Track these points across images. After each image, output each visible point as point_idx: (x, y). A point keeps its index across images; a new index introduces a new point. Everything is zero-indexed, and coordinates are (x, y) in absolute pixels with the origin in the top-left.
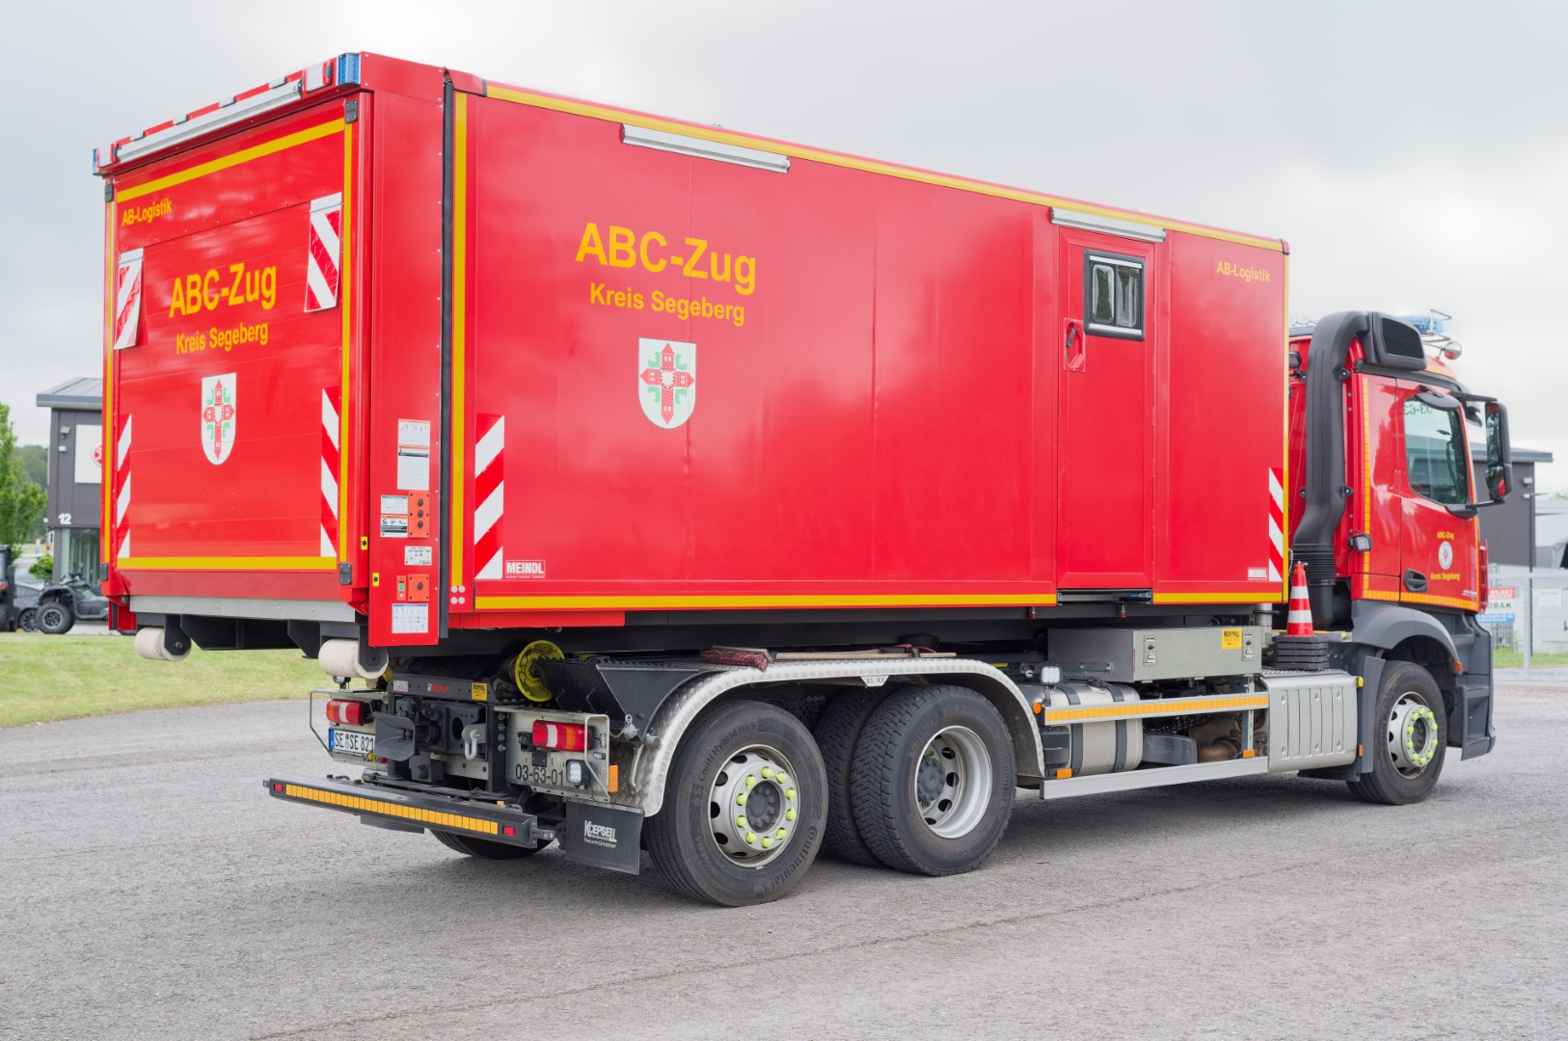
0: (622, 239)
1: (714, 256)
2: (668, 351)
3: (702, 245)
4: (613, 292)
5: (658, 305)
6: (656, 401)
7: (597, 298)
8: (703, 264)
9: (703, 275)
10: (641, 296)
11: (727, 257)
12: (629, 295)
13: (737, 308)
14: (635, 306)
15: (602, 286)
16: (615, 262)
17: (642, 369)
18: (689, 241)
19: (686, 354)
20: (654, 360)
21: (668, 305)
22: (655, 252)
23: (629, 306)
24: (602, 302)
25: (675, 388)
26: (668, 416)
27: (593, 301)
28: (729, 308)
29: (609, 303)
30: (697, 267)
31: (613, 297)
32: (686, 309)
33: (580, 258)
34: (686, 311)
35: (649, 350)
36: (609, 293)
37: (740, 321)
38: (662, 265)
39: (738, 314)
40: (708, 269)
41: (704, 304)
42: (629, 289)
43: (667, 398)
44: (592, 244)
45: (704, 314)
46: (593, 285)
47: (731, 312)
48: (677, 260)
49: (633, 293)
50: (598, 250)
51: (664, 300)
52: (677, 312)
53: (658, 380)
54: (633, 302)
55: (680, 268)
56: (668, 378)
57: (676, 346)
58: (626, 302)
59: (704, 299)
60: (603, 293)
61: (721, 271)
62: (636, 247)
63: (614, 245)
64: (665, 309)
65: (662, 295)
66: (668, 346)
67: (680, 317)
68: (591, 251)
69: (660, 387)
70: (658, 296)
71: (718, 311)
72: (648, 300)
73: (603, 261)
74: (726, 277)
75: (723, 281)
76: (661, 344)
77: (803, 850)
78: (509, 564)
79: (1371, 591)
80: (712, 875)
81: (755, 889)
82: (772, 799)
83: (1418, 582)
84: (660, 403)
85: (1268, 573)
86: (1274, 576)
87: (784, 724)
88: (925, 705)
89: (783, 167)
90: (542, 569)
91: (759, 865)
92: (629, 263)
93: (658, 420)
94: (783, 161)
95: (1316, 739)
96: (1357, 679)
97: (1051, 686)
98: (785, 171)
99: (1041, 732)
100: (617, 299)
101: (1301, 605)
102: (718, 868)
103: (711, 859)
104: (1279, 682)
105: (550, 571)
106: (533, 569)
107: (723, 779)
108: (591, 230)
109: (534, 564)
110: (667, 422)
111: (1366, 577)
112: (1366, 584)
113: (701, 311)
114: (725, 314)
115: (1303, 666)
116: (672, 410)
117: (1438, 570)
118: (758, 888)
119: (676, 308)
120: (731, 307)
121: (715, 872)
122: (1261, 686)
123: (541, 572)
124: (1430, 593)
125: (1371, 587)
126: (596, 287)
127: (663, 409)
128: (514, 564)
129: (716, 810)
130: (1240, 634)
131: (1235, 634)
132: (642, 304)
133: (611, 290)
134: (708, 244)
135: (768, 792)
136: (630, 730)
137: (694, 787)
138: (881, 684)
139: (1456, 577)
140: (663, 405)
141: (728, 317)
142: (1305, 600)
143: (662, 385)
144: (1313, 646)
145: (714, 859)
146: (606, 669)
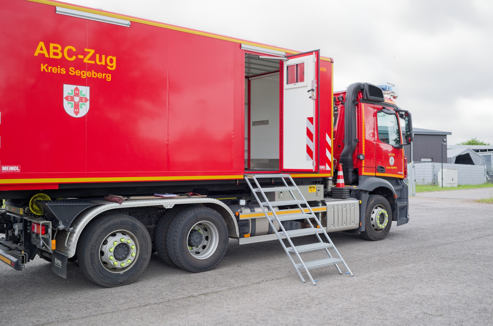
0: (55, 48)
1: (98, 56)
2: (77, 89)
3: (92, 52)
4: (51, 67)
5: (72, 73)
6: (72, 107)
7: (44, 69)
8: (93, 58)
9: (93, 62)
10: (64, 69)
11: (104, 56)
12: (59, 69)
13: (108, 74)
14: (62, 72)
15: (46, 65)
16: (52, 56)
17: (65, 96)
18: (86, 50)
19: (85, 91)
20: (70, 92)
21: (76, 73)
22: (70, 54)
23: (59, 72)
24: (46, 71)
25: (80, 103)
26: (77, 113)
27: (42, 70)
28: (104, 74)
29: (49, 71)
30: (89, 59)
31: (51, 69)
32: (86, 74)
33: (36, 54)
34: (85, 75)
35: (68, 89)
36: (50, 68)
37: (109, 79)
38: (74, 58)
39: (109, 76)
40: (95, 60)
41: (93, 73)
42: (59, 66)
43: (77, 106)
44: (41, 49)
45: (93, 76)
46: (42, 65)
47: (105, 76)
48: (81, 57)
49: (61, 68)
50: (45, 52)
51: (75, 71)
52: (81, 75)
53: (72, 99)
54: (60, 71)
55: (82, 60)
56: (77, 99)
57: (80, 88)
58: (58, 71)
59: (93, 71)
60: (47, 68)
61: (101, 60)
62: (62, 51)
63: (52, 51)
64: (75, 74)
65: (74, 69)
66: (77, 87)
67: (82, 77)
68: (41, 52)
69: (73, 102)
70: (72, 69)
71: (100, 75)
72: (68, 71)
73: (47, 56)
74: (103, 63)
75: (102, 65)
76: (73, 87)
77: (140, 266)
78: (3, 167)
79: (365, 173)
80: (100, 277)
81: (119, 281)
82: (126, 249)
83: (382, 169)
84: (73, 108)
85: (326, 167)
86: (328, 168)
87: (131, 222)
88: (191, 214)
89: (128, 25)
90: (19, 169)
91: (122, 272)
92: (59, 57)
93: (73, 115)
94: (128, 22)
95: (344, 221)
96: (359, 201)
97: (243, 206)
98: (129, 26)
99: (238, 221)
100: (53, 70)
101: (341, 177)
102: (103, 274)
103: (100, 271)
104: (331, 203)
105: (22, 169)
106: (14, 169)
107: (105, 243)
108: (42, 44)
109: (15, 167)
110: (77, 115)
111: (363, 168)
112: (363, 170)
113: (92, 75)
114: (102, 76)
115: (341, 197)
116: (79, 111)
117: (390, 165)
118: (121, 280)
119: (81, 74)
120: (105, 74)
121: (102, 276)
122: (324, 204)
123: (18, 170)
124: (386, 173)
125: (365, 171)
126: (44, 65)
127: (74, 110)
128: (5, 167)
129: (102, 253)
130: (315, 187)
131: (314, 187)
132: (65, 72)
133: (50, 66)
134: (95, 51)
135: (124, 246)
136: (61, 227)
137: (92, 246)
138: (172, 207)
139: (396, 168)
140: (74, 109)
141: (104, 78)
142: (342, 176)
143: (74, 101)
144: (344, 191)
145: (101, 271)
146: (51, 205)
